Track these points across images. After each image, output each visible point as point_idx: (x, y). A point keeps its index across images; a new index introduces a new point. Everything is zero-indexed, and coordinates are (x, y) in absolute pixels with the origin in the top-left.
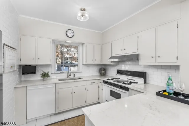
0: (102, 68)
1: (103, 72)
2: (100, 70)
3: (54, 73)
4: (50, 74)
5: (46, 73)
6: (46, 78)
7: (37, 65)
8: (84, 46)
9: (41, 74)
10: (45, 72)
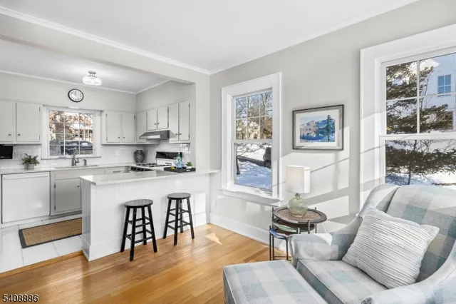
0: (137, 151)
1: (139, 157)
2: (136, 153)
3: (46, 157)
4: (38, 159)
5: (32, 157)
6: (31, 166)
7: (15, 145)
8: (104, 115)
9: (23, 158)
10: (30, 156)
